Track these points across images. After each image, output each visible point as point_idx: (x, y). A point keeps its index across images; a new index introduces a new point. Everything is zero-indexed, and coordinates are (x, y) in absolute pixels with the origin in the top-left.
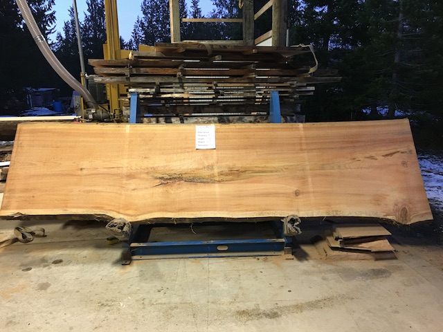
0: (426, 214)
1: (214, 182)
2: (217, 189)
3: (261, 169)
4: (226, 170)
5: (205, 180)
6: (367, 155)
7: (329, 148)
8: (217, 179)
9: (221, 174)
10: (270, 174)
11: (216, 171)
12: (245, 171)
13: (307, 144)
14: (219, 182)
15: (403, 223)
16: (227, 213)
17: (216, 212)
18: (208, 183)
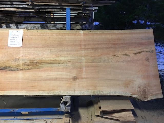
0: (158, 94)
1: (19, 70)
2: (20, 75)
3: (52, 62)
4: (28, 62)
5: (12, 69)
6: (124, 53)
7: (99, 48)
8: (21, 68)
9: (24, 64)
10: (58, 65)
11: (21, 62)
12: (41, 63)
13: (85, 45)
14: (22, 70)
15: (143, 100)
16: (25, 92)
17: (18, 91)
18: (15, 71)
